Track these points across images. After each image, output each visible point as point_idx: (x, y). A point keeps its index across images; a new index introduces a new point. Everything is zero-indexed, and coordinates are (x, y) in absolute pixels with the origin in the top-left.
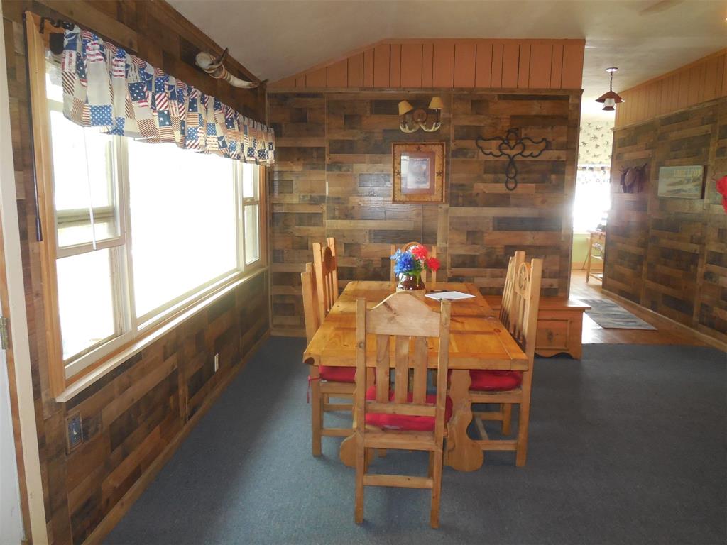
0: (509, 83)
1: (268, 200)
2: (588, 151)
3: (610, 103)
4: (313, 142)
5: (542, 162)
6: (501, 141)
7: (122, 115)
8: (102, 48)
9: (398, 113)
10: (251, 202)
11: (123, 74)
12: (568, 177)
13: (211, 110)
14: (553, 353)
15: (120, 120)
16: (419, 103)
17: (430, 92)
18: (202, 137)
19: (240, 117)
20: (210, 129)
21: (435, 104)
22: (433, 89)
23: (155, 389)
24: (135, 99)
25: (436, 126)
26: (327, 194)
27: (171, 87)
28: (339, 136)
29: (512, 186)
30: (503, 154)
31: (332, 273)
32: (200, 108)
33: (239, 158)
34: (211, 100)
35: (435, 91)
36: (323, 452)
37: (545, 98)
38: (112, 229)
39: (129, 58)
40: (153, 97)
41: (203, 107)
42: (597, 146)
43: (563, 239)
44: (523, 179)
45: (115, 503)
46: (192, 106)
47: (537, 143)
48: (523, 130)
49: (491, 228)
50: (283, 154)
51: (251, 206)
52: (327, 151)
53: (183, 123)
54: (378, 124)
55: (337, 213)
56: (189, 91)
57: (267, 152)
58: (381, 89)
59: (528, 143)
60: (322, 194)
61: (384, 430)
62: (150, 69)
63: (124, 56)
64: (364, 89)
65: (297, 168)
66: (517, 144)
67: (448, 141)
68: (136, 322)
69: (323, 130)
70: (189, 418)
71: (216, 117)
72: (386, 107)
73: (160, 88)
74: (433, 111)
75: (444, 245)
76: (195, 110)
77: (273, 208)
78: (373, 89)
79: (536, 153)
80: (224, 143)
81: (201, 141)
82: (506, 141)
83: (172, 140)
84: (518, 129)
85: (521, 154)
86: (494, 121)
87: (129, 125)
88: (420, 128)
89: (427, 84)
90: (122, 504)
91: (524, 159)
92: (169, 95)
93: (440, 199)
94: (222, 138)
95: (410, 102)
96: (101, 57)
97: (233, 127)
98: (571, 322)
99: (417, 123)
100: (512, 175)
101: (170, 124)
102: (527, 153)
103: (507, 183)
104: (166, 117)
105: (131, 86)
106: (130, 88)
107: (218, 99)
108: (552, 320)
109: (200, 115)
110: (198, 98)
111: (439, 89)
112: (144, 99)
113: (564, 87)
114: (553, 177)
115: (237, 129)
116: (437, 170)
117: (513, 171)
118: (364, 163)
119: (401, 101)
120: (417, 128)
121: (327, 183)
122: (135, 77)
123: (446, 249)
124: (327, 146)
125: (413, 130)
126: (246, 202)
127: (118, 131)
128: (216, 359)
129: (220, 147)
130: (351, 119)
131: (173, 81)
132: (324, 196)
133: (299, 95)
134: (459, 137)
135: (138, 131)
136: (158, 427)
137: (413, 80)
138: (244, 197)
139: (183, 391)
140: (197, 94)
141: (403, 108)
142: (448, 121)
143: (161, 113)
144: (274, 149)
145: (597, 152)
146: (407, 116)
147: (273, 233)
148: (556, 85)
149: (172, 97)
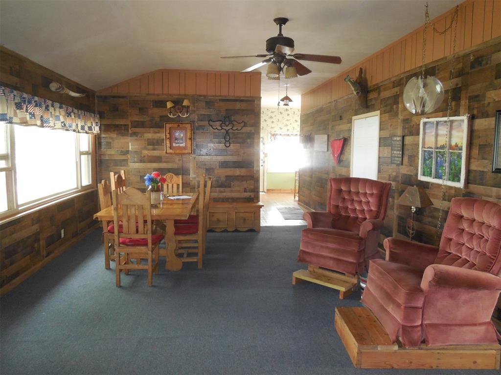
0: (225, 93)
1: (97, 152)
2: (267, 125)
3: (286, 102)
4: (122, 122)
5: (243, 133)
6: (221, 122)
7: (12, 116)
8: (3, 90)
9: (167, 107)
10: (87, 153)
11: (13, 99)
12: (256, 141)
13: (57, 109)
14: (246, 229)
15: (11, 118)
16: (177, 102)
17: (184, 97)
18: (52, 122)
19: (76, 111)
20: (57, 118)
21: (186, 103)
22: (185, 95)
23: (28, 238)
24: (18, 109)
25: (187, 114)
26: (130, 149)
27: (35, 101)
28: (136, 119)
29: (228, 145)
30: (222, 129)
31: (122, 188)
32: (51, 109)
33: (74, 131)
34: (57, 105)
35: (186, 96)
36: (111, 267)
37: (242, 101)
38: (7, 163)
39: (15, 92)
40: (27, 107)
41: (52, 108)
42: (273, 122)
43: (255, 172)
44: (233, 142)
45: (7, 283)
46: (47, 108)
47: (240, 123)
48: (232, 117)
49: (218, 167)
50: (105, 128)
51: (86, 156)
52: (130, 127)
53: (42, 117)
54: (157, 112)
55: (136, 159)
56: (45, 102)
57: (94, 127)
58: (158, 95)
59: (235, 123)
60: (127, 149)
61: (128, 245)
62: (25, 95)
63: (13, 92)
64: (148, 94)
65: (114, 135)
66: (229, 124)
67: (193, 122)
68: (18, 206)
69: (128, 115)
70: (46, 257)
71: (60, 113)
72: (161, 104)
73: (30, 103)
74: (184, 106)
75: (194, 176)
76: (48, 110)
77: (100, 157)
78: (154, 94)
79: (239, 128)
80: (65, 125)
81: (51, 124)
82: (224, 122)
83: (36, 125)
84: (229, 116)
85: (232, 129)
86: (218, 112)
87: (15, 120)
88: (179, 115)
89: (182, 92)
90: (10, 285)
91: (234, 131)
92: (34, 105)
93: (191, 152)
94: (63, 122)
95: (173, 102)
96: (3, 95)
97: (71, 116)
98: (254, 213)
99: (177, 112)
100: (227, 140)
101: (35, 118)
102: (234, 128)
103: (225, 143)
104: (33, 115)
105: (16, 104)
106: (16, 105)
107: (61, 103)
108: (245, 212)
109: (51, 112)
110: (50, 105)
111: (188, 95)
112: (22, 109)
113: (252, 95)
114: (249, 140)
115: (73, 117)
116: (188, 137)
117: (228, 137)
118: (149, 133)
119: (168, 101)
120: (178, 115)
121: (130, 144)
122: (18, 100)
123: (195, 178)
124: (130, 124)
125: (175, 116)
126: (82, 153)
127: (11, 123)
128: (62, 231)
129: (62, 126)
130: (142, 110)
131: (36, 98)
132: (129, 151)
133: (114, 97)
134: (199, 120)
135: (19, 122)
136: (29, 256)
137: (174, 90)
138: (81, 150)
139: (42, 243)
140: (50, 103)
141: (169, 105)
142: (194, 111)
143: (30, 114)
144: (99, 125)
145: (273, 125)
146: (172, 109)
147: (101, 170)
148: (248, 94)
149: (36, 106)
